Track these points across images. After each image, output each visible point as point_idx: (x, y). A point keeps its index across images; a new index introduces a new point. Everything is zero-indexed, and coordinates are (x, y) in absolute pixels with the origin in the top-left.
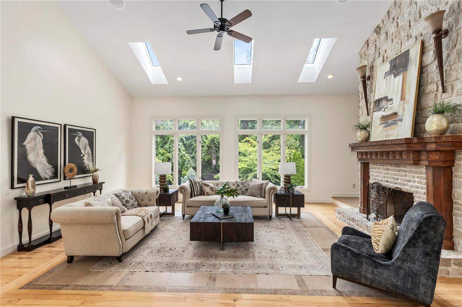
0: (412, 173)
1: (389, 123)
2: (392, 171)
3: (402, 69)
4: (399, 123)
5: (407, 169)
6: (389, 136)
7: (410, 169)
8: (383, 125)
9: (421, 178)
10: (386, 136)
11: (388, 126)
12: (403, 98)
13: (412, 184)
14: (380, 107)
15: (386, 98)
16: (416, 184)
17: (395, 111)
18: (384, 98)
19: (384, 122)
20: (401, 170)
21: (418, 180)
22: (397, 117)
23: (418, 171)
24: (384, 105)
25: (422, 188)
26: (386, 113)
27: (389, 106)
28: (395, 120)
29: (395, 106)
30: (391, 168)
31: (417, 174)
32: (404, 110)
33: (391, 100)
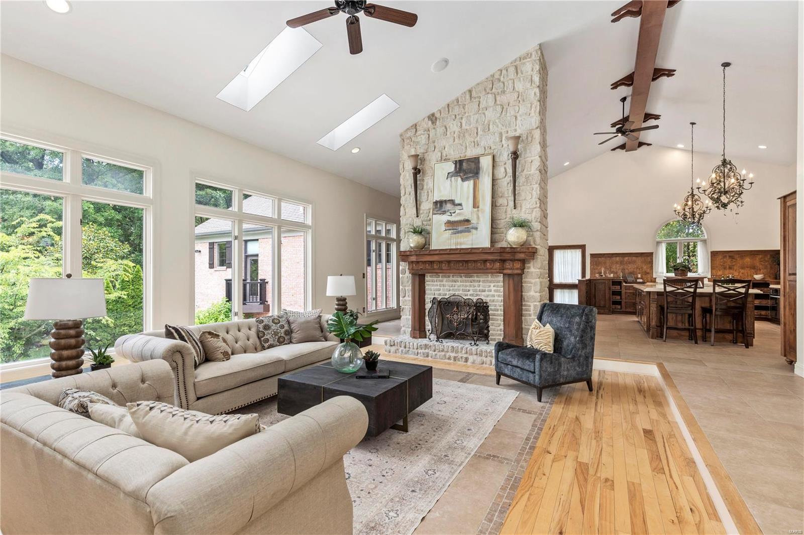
0: (488, 283)
1: (460, 230)
2: (461, 282)
3: (471, 175)
4: (474, 231)
5: (481, 279)
6: (461, 244)
7: (486, 279)
8: (450, 231)
9: (498, 286)
10: (457, 244)
11: (458, 233)
12: (475, 205)
13: (487, 293)
14: (443, 210)
15: (452, 202)
16: (492, 293)
17: (467, 218)
18: (449, 200)
19: (451, 228)
20: (474, 281)
21: (495, 288)
22: (470, 224)
23: (495, 280)
24: (450, 209)
25: (499, 296)
26: (454, 218)
27: (457, 211)
28: (468, 228)
29: (467, 211)
30: (459, 279)
31: (494, 283)
32: (478, 218)
33: (460, 205)
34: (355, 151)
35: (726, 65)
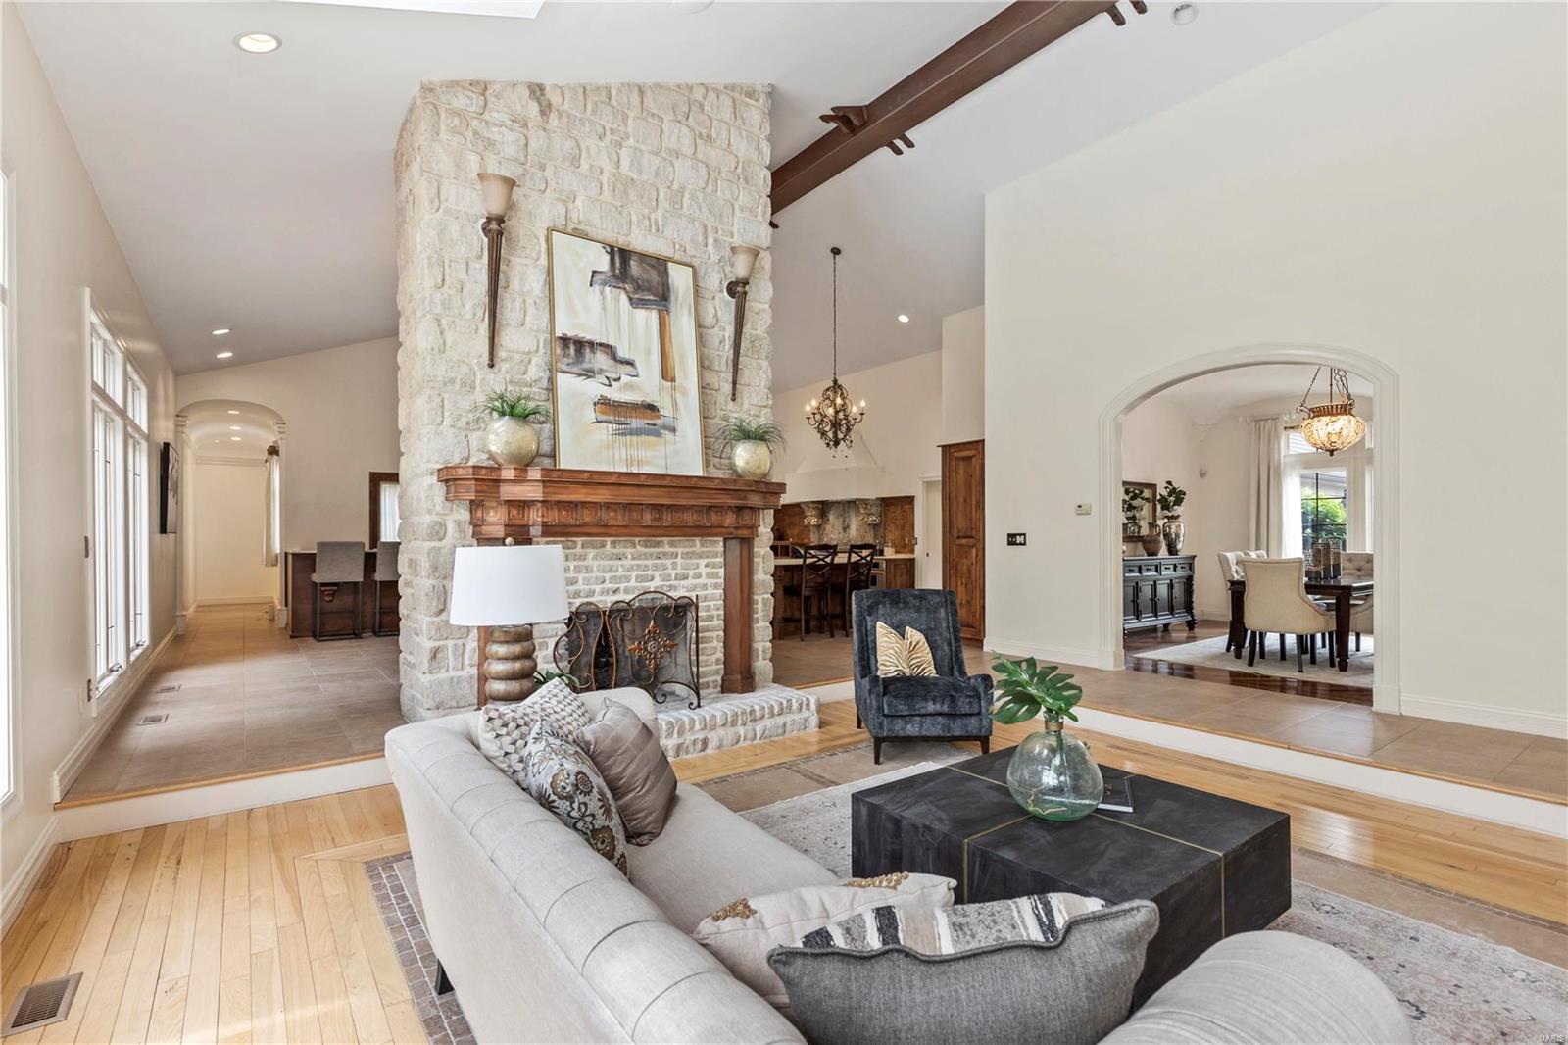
0: (696, 558)
1: (634, 426)
2: (633, 558)
3: (651, 298)
4: (668, 435)
5: (680, 551)
6: (639, 462)
7: (691, 550)
8: (610, 426)
9: (714, 566)
10: (630, 461)
11: (631, 434)
12: (667, 374)
13: (691, 582)
14: (586, 365)
15: (610, 350)
16: (703, 580)
17: (649, 400)
18: (601, 345)
19: (611, 418)
20: (665, 554)
21: (708, 570)
22: (658, 417)
23: (709, 552)
24: (604, 367)
25: (716, 586)
26: (615, 394)
27: (625, 379)
28: (654, 425)
29: (646, 385)
30: (629, 551)
31: (707, 557)
32: (675, 405)
33: (630, 363)
34: (258, 44)
35: (836, 251)
